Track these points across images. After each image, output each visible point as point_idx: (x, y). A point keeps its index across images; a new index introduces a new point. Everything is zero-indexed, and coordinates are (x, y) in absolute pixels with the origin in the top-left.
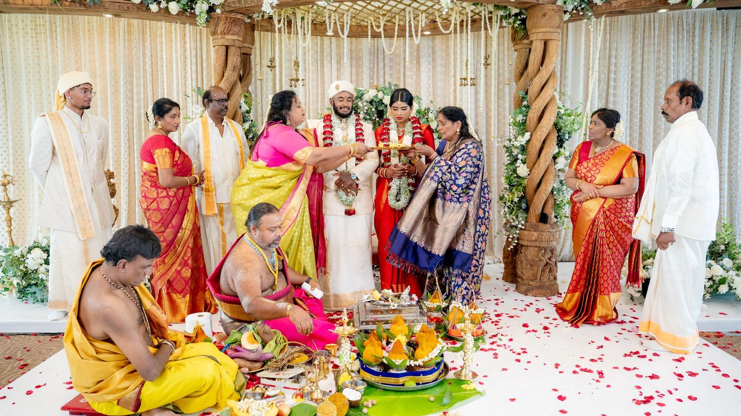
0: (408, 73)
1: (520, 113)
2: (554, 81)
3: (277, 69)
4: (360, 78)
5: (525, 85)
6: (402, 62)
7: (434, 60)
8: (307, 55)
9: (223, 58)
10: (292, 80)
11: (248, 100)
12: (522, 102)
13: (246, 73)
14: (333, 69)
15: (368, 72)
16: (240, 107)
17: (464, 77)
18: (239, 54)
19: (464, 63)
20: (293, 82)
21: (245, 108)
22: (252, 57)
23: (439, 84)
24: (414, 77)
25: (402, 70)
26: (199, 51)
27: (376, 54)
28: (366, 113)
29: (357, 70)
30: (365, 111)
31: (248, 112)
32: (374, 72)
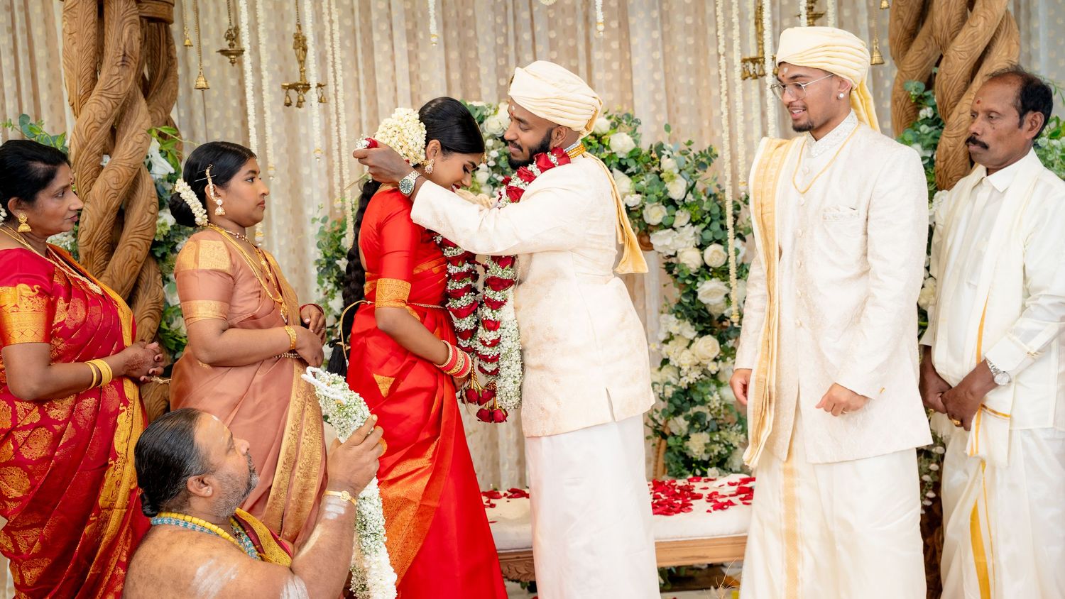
0: (598, 55)
1: (917, 141)
2: (1009, 46)
3: (247, 59)
4: (472, 76)
5: (925, 62)
6: (580, 27)
7: (665, 17)
8: (326, 18)
9: (91, 30)
10: (290, 87)
11: (168, 147)
12: (917, 110)
13: (161, 72)
14: (398, 55)
15: (492, 59)
16: (150, 166)
17: (753, 54)
18: (136, 18)
19: (751, 15)
20: (292, 92)
21: (162, 167)
22: (175, 28)
23: (681, 79)
24: (615, 66)
25: (581, 48)
26: (19, 16)
28: (493, 168)
29: (461, 55)
30: (492, 163)
31: (171, 179)
32: (507, 57)
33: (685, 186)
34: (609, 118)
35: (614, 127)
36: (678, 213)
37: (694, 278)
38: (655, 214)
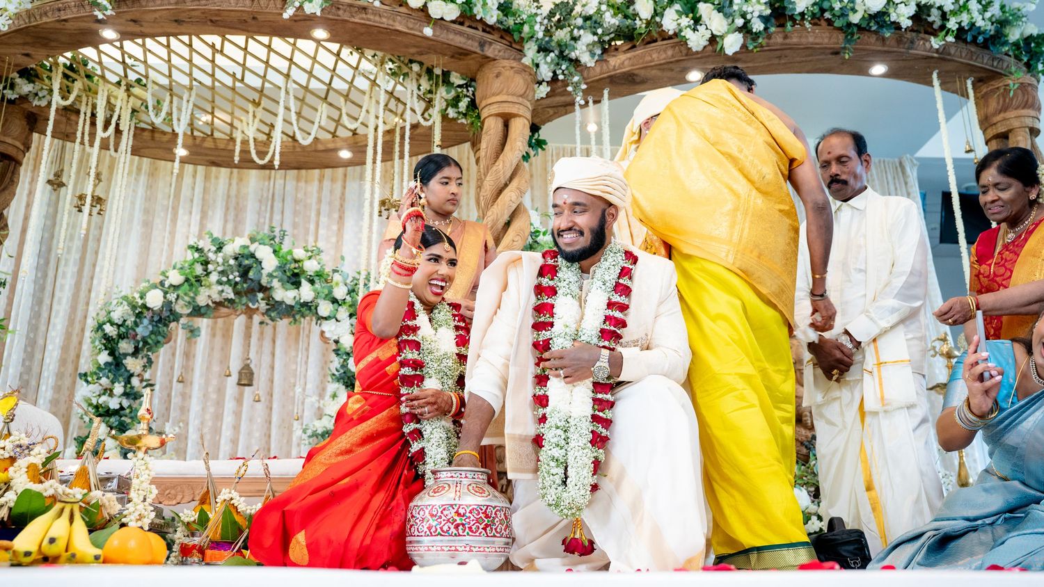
27: (269, 203)
30: (220, 269)
33: (346, 291)
34: (307, 251)
35: (310, 258)
36: (340, 309)
37: (348, 354)
38: (325, 308)
